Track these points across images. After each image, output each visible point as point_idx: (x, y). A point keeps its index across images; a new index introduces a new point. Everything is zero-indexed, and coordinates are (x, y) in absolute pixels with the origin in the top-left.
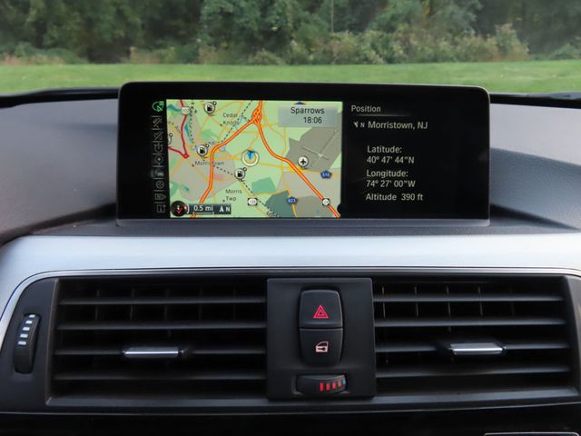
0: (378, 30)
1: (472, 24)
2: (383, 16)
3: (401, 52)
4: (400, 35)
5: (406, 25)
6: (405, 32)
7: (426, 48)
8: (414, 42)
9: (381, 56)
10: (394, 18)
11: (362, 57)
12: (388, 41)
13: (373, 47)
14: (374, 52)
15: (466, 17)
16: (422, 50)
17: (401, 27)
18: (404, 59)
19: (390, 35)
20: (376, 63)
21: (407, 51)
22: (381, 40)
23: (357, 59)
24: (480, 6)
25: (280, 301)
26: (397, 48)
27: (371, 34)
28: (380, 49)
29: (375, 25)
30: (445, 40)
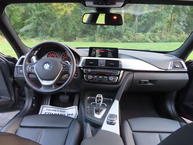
0: (151, 32)
1: (184, 30)
2: (153, 28)
3: (159, 39)
4: (158, 34)
5: (161, 31)
6: (160, 33)
7: (167, 38)
8: (163, 36)
9: (152, 40)
10: (156, 29)
11: (146, 40)
12: (154, 36)
13: (149, 37)
14: (149, 39)
15: (182, 28)
16: (166, 38)
17: (159, 31)
18: (160, 41)
19: (155, 34)
20: (150, 42)
21: (161, 39)
22: (152, 35)
23: (144, 41)
24: (187, 25)
25: (99, 61)
26: (157, 38)
27: (149, 33)
28: (151, 38)
29: (150, 31)
30: (174, 35)
